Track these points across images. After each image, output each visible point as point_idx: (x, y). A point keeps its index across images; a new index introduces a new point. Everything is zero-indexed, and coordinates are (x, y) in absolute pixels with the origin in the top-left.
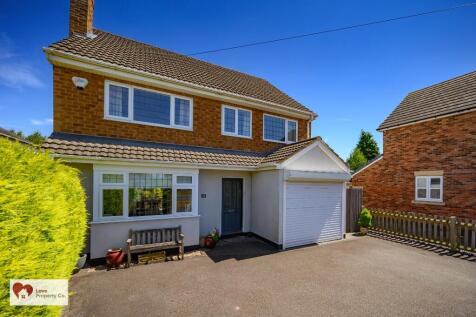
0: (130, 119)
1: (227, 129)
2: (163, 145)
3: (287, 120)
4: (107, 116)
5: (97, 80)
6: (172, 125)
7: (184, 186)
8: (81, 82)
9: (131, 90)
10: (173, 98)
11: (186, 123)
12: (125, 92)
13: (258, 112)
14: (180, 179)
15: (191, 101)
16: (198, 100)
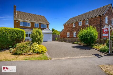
0: (23, 26)
1: (35, 26)
2: (27, 29)
3: (45, 25)
4: (20, 25)
5: (19, 21)
6: (28, 26)
7: (29, 34)
8: (17, 22)
9: (23, 22)
10: (28, 23)
11: (30, 26)
12: (22, 22)
13: (40, 24)
14: (29, 33)
15: (30, 23)
16: (31, 23)
